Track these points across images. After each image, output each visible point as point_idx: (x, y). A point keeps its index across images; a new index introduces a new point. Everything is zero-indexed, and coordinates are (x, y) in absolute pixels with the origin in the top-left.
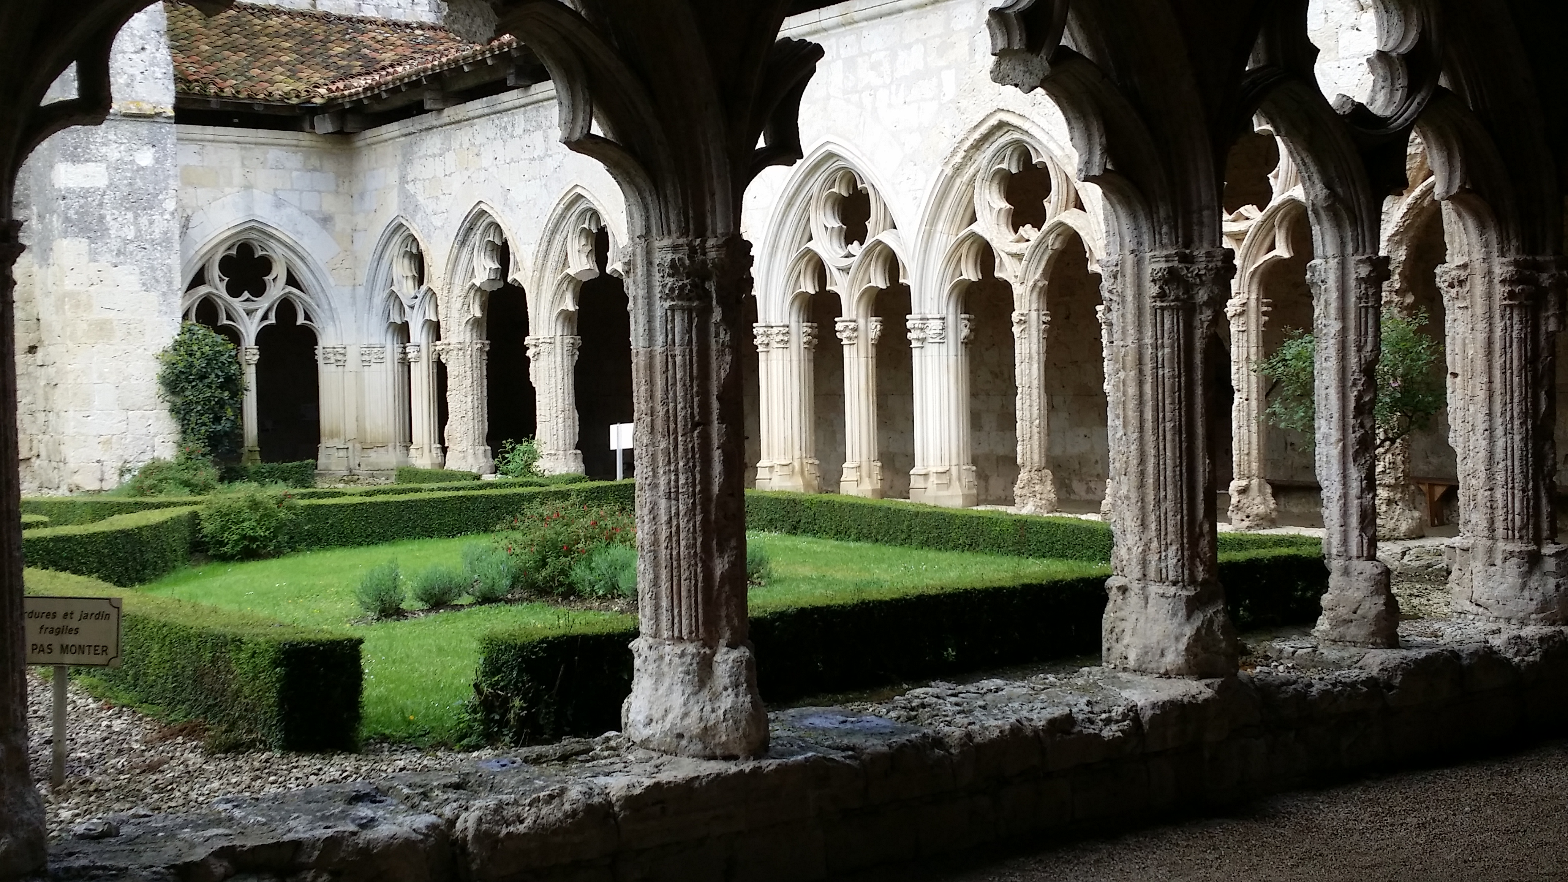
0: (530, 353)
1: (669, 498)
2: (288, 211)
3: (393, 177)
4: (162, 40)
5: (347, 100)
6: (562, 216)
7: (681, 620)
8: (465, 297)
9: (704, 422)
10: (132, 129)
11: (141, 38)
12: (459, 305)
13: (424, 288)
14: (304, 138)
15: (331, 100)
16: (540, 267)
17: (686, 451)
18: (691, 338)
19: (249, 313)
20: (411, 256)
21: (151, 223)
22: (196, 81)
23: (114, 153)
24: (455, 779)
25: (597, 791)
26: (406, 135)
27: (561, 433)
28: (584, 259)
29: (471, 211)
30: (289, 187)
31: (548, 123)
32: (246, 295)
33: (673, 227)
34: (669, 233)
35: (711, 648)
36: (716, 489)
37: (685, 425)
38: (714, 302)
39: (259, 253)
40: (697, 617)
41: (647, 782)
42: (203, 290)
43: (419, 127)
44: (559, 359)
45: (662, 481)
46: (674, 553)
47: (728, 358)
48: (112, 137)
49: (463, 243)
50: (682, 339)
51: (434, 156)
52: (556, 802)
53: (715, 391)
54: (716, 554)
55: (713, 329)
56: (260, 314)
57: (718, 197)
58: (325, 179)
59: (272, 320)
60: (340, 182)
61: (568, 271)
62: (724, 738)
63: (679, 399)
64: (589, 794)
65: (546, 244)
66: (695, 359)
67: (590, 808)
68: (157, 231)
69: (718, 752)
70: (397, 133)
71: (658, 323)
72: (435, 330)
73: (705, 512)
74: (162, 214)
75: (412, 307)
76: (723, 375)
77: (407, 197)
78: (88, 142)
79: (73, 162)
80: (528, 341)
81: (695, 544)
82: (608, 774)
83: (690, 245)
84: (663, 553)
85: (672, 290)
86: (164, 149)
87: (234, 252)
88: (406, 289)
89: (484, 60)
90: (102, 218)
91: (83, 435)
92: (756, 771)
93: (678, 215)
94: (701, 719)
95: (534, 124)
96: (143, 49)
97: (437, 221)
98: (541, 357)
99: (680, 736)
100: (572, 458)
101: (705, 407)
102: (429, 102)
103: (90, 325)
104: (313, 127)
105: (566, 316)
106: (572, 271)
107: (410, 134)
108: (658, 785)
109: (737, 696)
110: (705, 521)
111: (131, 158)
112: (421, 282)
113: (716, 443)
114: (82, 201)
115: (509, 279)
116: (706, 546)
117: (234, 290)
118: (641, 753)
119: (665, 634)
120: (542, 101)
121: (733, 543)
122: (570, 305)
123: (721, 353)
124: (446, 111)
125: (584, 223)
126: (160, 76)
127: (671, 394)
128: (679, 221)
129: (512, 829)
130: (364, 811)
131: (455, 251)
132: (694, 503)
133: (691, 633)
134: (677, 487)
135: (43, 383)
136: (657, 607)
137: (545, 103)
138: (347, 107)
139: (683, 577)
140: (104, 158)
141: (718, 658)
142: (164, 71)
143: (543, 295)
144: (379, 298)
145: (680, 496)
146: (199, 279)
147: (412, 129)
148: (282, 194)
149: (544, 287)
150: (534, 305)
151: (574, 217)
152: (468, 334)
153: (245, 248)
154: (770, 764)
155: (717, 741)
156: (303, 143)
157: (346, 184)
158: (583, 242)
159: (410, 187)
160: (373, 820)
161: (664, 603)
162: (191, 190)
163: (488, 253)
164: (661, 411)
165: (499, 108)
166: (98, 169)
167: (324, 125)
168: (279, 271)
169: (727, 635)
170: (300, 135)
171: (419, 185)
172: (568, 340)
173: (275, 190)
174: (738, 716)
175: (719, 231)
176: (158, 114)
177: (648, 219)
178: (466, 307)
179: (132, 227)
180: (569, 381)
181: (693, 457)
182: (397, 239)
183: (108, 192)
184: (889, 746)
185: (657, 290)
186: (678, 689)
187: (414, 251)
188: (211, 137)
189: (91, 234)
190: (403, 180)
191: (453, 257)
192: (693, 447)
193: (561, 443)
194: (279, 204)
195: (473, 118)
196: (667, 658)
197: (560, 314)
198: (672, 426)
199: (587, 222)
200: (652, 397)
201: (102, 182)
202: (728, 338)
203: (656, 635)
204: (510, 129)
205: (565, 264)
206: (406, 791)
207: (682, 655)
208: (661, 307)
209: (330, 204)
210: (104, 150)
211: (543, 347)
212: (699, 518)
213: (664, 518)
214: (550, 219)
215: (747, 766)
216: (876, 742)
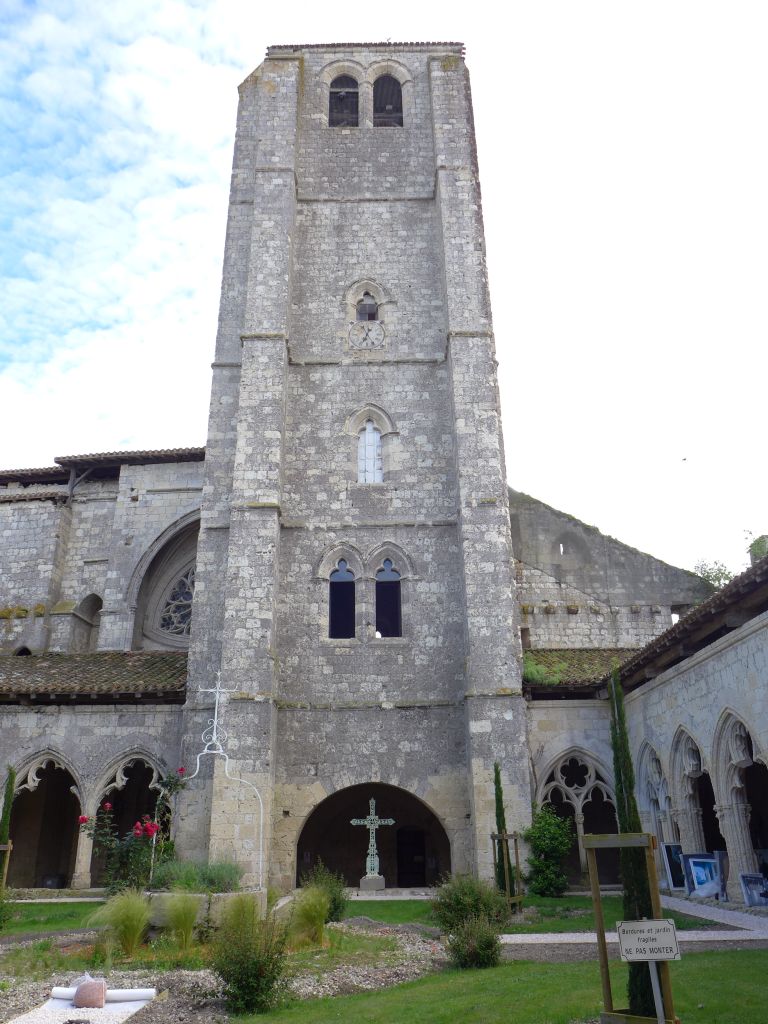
0: (718, 816)
2: (593, 740)
3: (641, 718)
6: (722, 728)
8: (683, 782)
10: (503, 703)
11: (505, 658)
12: (679, 787)
13: (662, 778)
16: (716, 760)
19: (578, 795)
20: (654, 760)
21: (514, 749)
23: (494, 715)
28: (741, 755)
29: (677, 731)
30: (591, 727)
32: (576, 786)
39: (581, 763)
42: (553, 784)
44: (737, 820)
48: (494, 707)
49: (676, 751)
56: (583, 796)
59: (590, 799)
61: (732, 762)
68: (516, 753)
74: (519, 744)
75: (659, 790)
77: (648, 727)
78: (481, 710)
79: (476, 721)
80: (715, 807)
86: (518, 711)
87: (568, 763)
88: (655, 779)
90: (489, 748)
95: (700, 675)
97: (662, 739)
98: (726, 818)
102: (648, 674)
103: (485, 803)
104: (599, 696)
105: (738, 792)
106: (734, 762)
111: (502, 717)
112: (660, 775)
114: (480, 739)
117: (569, 784)
122: (737, 784)
124: (657, 678)
125: (736, 731)
126: (514, 676)
131: (673, 755)
135: (472, 834)
140: (490, 718)
142: (516, 673)
143: (720, 778)
146: (551, 778)
148: (589, 733)
149: (720, 773)
151: (729, 728)
152: (688, 804)
153: (573, 761)
158: (739, 743)
159: (648, 722)
162: (544, 733)
163: (690, 755)
165: (682, 670)
166: (487, 723)
167: (603, 695)
168: (591, 772)
170: (595, 701)
171: (652, 720)
172: (741, 806)
173: (585, 730)
176: (515, 694)
178: (684, 788)
179: (505, 752)
180: (746, 834)
182: (647, 751)
183: (492, 734)
187: (655, 758)
188: (551, 706)
189: (486, 756)
190: (645, 719)
191: (672, 759)
194: (587, 737)
197: (733, 790)
199: (738, 730)
201: (489, 730)
204: (688, 681)
205: (730, 759)
210: (489, 713)
211: (725, 812)
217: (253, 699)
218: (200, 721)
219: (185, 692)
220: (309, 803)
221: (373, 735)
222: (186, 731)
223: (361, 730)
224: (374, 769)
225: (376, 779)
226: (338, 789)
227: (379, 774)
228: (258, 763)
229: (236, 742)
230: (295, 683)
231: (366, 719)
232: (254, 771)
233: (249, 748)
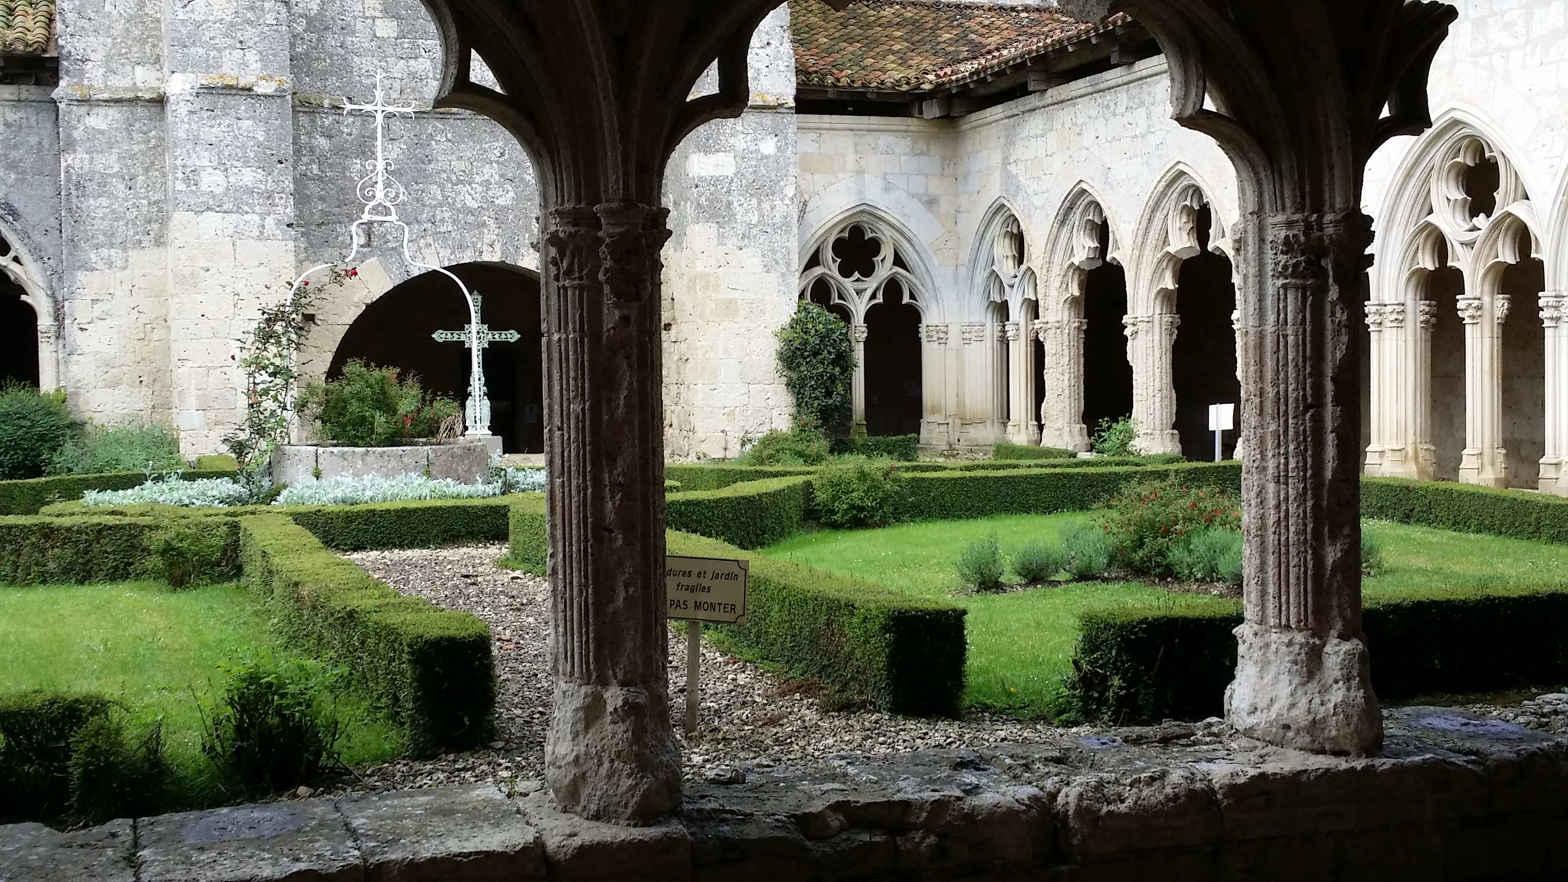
0: (1127, 332)
1: (1278, 482)
2: (896, 194)
3: (996, 158)
4: (786, 35)
5: (954, 84)
6: (1164, 194)
7: (1288, 608)
8: (1064, 276)
9: (1317, 404)
10: (758, 120)
11: (767, 33)
12: (1058, 284)
13: (1024, 267)
14: (911, 123)
15: (939, 86)
16: (1139, 245)
17: (1297, 433)
18: (1304, 317)
19: (859, 292)
20: (1012, 236)
21: (773, 208)
22: (816, 72)
23: (740, 143)
24: (1056, 754)
25: (1199, 776)
26: (1009, 117)
27: (1158, 413)
28: (1185, 237)
29: (1072, 190)
30: (897, 170)
31: (1152, 100)
32: (857, 275)
33: (1288, 203)
34: (1284, 208)
35: (1320, 638)
36: (1329, 474)
37: (1297, 407)
38: (1331, 280)
39: (869, 235)
40: (1306, 605)
41: (1252, 772)
42: (817, 271)
43: (1022, 109)
44: (1157, 338)
45: (1271, 464)
46: (1283, 538)
47: (1345, 338)
48: (739, 128)
49: (1063, 223)
50: (1295, 318)
51: (1037, 136)
52: (1157, 784)
53: (1329, 373)
54: (1328, 542)
55: (1328, 307)
56: (869, 293)
57: (1337, 173)
58: (931, 162)
59: (880, 299)
60: (946, 166)
61: (1168, 249)
62: (1334, 733)
63: (1291, 380)
64: (1191, 778)
65: (1146, 222)
66: (1308, 339)
67: (1192, 794)
68: (778, 216)
69: (1327, 747)
70: (1001, 115)
71: (1269, 302)
72: (1034, 308)
73: (1317, 497)
74: (782, 200)
75: (1012, 286)
76: (1338, 356)
77: (1009, 179)
78: (718, 133)
79: (705, 152)
80: (1126, 319)
81: (1305, 530)
82: (1210, 761)
83: (1306, 221)
84: (1271, 538)
85: (1285, 267)
86: (786, 138)
87: (846, 234)
88: (1006, 268)
89: (1089, 39)
90: (729, 204)
91: (710, 406)
92: (1367, 769)
93: (1294, 189)
94: (1309, 712)
95: (1137, 101)
96: (768, 44)
97: (1038, 201)
98: (1139, 336)
99: (1287, 727)
100: (1168, 438)
101: (1318, 389)
102: (1033, 83)
103: (717, 304)
104: (921, 112)
105: (1165, 294)
106: (1172, 249)
107: (1013, 116)
108: (1263, 775)
109: (1348, 689)
110: (1316, 507)
111: (756, 147)
112: (1021, 262)
113: (1329, 425)
114: (712, 189)
115: (1108, 258)
116: (1317, 533)
117: (845, 272)
118: (1244, 742)
119: (1272, 622)
120: (1146, 78)
121: (1346, 531)
122: (1169, 283)
123: (1337, 333)
124: (1050, 92)
125: (1186, 200)
126: (783, 69)
127: (1282, 376)
128: (1295, 196)
129: (1112, 807)
130: (969, 777)
131: (1055, 230)
132: (1304, 488)
133: (1299, 621)
134: (1287, 470)
135: (676, 358)
136: (1263, 594)
137: (1149, 80)
138: (954, 91)
139: (1292, 564)
140: (732, 148)
141: (1328, 649)
142: (787, 64)
143: (1143, 274)
144: (981, 277)
145: (1290, 480)
146: (814, 261)
147: (1015, 111)
148: (890, 178)
149: (1143, 266)
150: (1132, 283)
151: (1175, 194)
152: (1066, 313)
153: (856, 231)
154: (1384, 763)
155: (1326, 735)
156: (912, 128)
157: (951, 166)
158: (1184, 219)
159: (1012, 168)
160: (977, 787)
161: (1271, 589)
162: (808, 176)
163: (1088, 232)
164: (1270, 392)
165: (1102, 86)
166: (727, 158)
167: (932, 111)
168: (887, 252)
169: (1339, 625)
170: (910, 121)
171: (1021, 165)
172: (1167, 318)
173: (885, 174)
174: (1349, 710)
175: (1338, 206)
176: (781, 105)
177: (1261, 195)
178: (1064, 286)
179: (756, 212)
180: (1167, 360)
181: (1305, 440)
182: (999, 219)
183: (736, 180)
184: (1518, 753)
185: (1269, 268)
186: (1285, 678)
187: (1015, 231)
188: (828, 126)
189: (720, 220)
190: (1006, 161)
191: (1053, 237)
192: (1305, 431)
193: (1158, 422)
194: (888, 188)
195: (1076, 98)
196: (1273, 647)
197: (1159, 292)
198: (1282, 408)
199: (1189, 198)
200: (1261, 377)
201: (730, 171)
202: (1345, 317)
203: (1262, 622)
204: (1112, 107)
205: (1166, 241)
206: (1008, 761)
207: (1290, 644)
208: (1272, 285)
209: (935, 187)
210: (732, 140)
211: (1141, 326)
212: (1310, 504)
213: (1272, 502)
214: (1150, 197)
215: (1360, 764)
216: (1502, 748)
217: (250, 89)
218: (103, 126)
219: (56, 60)
220: (356, 300)
221: (486, 169)
222: (71, 145)
223: (460, 158)
224: (488, 237)
225: (492, 256)
226: (416, 273)
227: (498, 247)
228: (270, 221)
229: (218, 177)
230: (314, 54)
231: (471, 136)
232: (261, 237)
233: (250, 191)
